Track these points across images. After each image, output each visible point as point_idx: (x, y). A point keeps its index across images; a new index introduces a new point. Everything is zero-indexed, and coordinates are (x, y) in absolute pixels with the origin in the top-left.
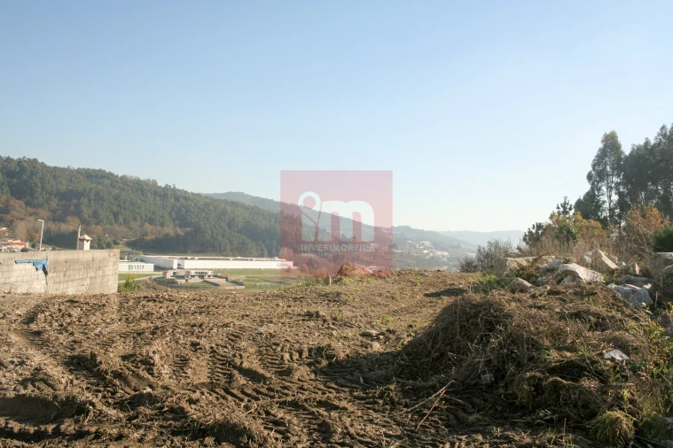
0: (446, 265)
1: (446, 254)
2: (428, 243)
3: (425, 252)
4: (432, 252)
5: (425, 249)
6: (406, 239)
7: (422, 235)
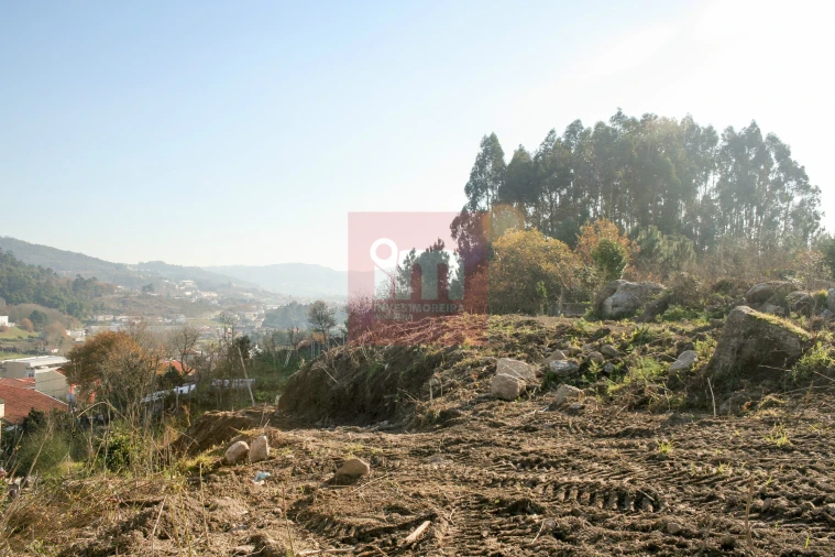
0: (219, 309)
1: (215, 295)
2: (189, 283)
3: (188, 293)
4: (196, 293)
5: (187, 290)
6: (161, 278)
7: (181, 273)
